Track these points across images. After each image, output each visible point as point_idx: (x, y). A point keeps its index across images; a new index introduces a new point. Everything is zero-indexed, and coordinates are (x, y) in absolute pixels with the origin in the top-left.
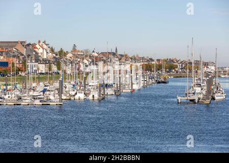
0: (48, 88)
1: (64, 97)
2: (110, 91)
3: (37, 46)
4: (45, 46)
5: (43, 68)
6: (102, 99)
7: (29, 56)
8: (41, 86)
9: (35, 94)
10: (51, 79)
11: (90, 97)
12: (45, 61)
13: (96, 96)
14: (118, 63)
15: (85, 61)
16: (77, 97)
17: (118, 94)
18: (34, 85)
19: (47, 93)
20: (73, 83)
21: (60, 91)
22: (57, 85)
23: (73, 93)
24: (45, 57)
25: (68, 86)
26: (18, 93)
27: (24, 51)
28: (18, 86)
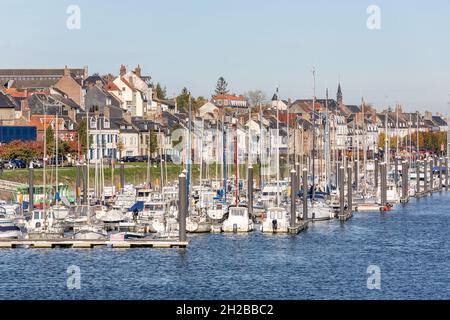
0: (147, 200)
1: (191, 226)
2: (320, 209)
3: (118, 82)
4: (139, 84)
5: (132, 144)
6: (301, 231)
7: (93, 109)
8: (129, 194)
9: (112, 216)
10: (155, 174)
11: (267, 226)
12: (140, 126)
13: (283, 224)
14: (343, 129)
15: (252, 124)
16: (228, 225)
17: (344, 215)
18: (109, 191)
19: (145, 213)
20: (217, 185)
21: (183, 204)
22: (172, 191)
23: (218, 214)
24: (139, 113)
25: (204, 194)
26: (63, 214)
27: (80, 97)
28: (63, 194)
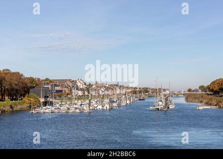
0: (83, 103)
1: (91, 108)
2: (115, 105)
3: (78, 82)
4: (81, 82)
5: (80, 93)
6: (111, 109)
7: (73, 87)
8: (80, 102)
9: (77, 106)
10: (84, 98)
11: (105, 108)
12: (82, 90)
13: (108, 107)
14: (119, 90)
15: (102, 89)
16: (98, 108)
17: (119, 106)
18: (76, 102)
19: (83, 106)
20: (96, 100)
21: (89, 104)
22: (88, 101)
23: (96, 106)
24: (81, 87)
25: (93, 102)
26: (68, 106)
27: (71, 85)
28: (68, 102)
